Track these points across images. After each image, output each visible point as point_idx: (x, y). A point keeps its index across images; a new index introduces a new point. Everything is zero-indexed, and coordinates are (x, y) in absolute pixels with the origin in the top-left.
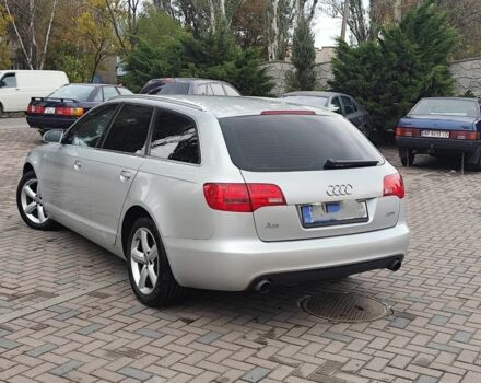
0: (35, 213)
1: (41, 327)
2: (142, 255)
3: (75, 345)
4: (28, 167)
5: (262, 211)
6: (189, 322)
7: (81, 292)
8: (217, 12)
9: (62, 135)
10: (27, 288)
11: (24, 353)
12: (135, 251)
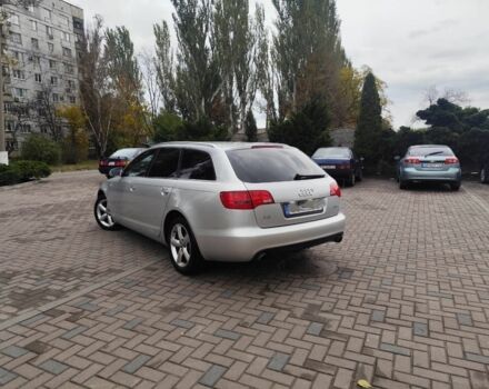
0: (106, 220)
1: (114, 294)
2: (178, 242)
3: (139, 306)
4: (101, 193)
5: (259, 209)
6: (213, 283)
7: (139, 268)
8: (200, 111)
9: (121, 171)
10: (103, 267)
11: (104, 314)
12: (173, 239)
